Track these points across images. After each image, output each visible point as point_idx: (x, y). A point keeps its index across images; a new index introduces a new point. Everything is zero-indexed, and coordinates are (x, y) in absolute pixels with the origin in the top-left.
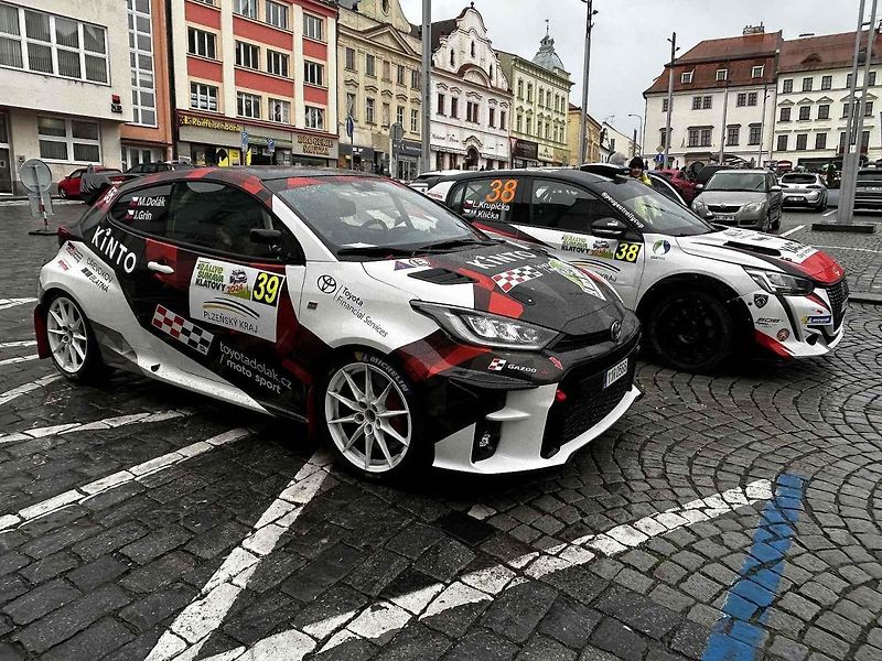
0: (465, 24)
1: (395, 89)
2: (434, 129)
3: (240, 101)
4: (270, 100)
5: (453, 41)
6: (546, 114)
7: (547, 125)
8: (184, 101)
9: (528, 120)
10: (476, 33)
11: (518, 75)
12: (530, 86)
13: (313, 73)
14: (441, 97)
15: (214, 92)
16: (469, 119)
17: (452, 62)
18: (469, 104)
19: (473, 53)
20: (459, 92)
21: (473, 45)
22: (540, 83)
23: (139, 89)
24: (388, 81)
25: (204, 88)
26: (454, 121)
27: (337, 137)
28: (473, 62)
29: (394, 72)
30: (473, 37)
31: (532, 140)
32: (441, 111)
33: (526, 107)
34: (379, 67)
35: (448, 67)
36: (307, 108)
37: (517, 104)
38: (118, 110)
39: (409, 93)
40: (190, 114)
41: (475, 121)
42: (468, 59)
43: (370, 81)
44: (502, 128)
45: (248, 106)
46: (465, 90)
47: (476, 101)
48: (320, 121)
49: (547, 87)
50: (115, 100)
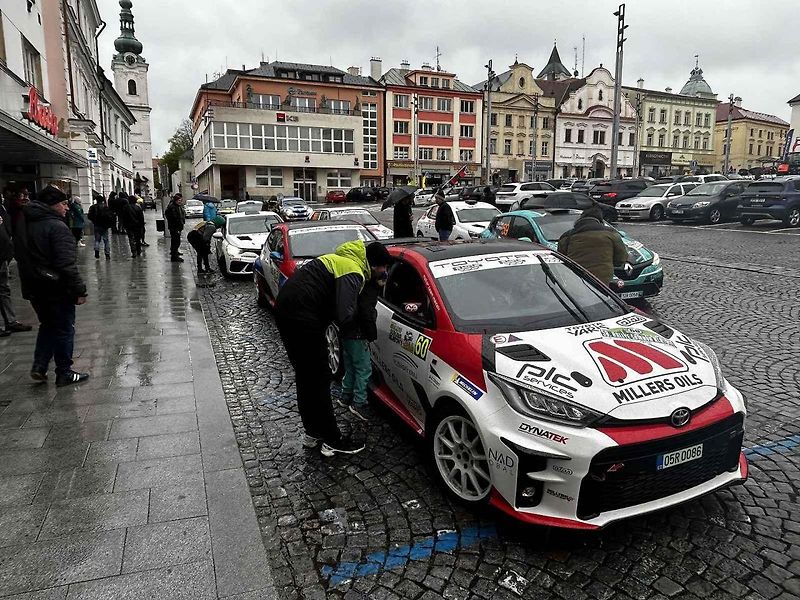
0: (594, 80)
1: (528, 132)
2: (560, 152)
3: (421, 152)
4: (438, 150)
5: (582, 93)
6: (683, 129)
7: (685, 138)
8: (390, 156)
9: (661, 136)
10: (603, 83)
11: (648, 106)
12: (663, 111)
13: (466, 131)
14: (568, 132)
15: (407, 149)
16: (595, 142)
17: (580, 107)
18: (596, 133)
19: (601, 98)
20: (585, 126)
21: (601, 92)
22: (675, 108)
23: (370, 153)
24: (524, 127)
25: (401, 149)
26: (581, 145)
27: (480, 165)
28: (601, 103)
29: (528, 122)
30: (600, 87)
31: (666, 151)
32: (568, 139)
33: (657, 127)
34: (515, 121)
35: (576, 110)
36: (461, 151)
37: (647, 126)
38: (357, 165)
39: (540, 132)
40: (392, 162)
41: (602, 142)
42: (595, 102)
43: (508, 130)
44: (631, 144)
45: (425, 154)
46: (590, 123)
47: (603, 129)
48: (471, 156)
49: (684, 109)
50: (356, 160)
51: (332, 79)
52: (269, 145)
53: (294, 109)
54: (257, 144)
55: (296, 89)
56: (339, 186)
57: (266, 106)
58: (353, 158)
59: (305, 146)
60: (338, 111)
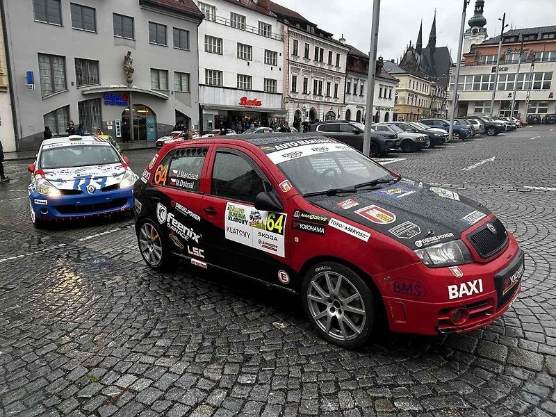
50: (551, 94)
51: (546, 37)
52: (485, 88)
53: (510, 62)
54: (476, 88)
55: (513, 49)
56: (536, 113)
57: (489, 63)
58: (549, 92)
59: (510, 87)
60: (545, 60)
